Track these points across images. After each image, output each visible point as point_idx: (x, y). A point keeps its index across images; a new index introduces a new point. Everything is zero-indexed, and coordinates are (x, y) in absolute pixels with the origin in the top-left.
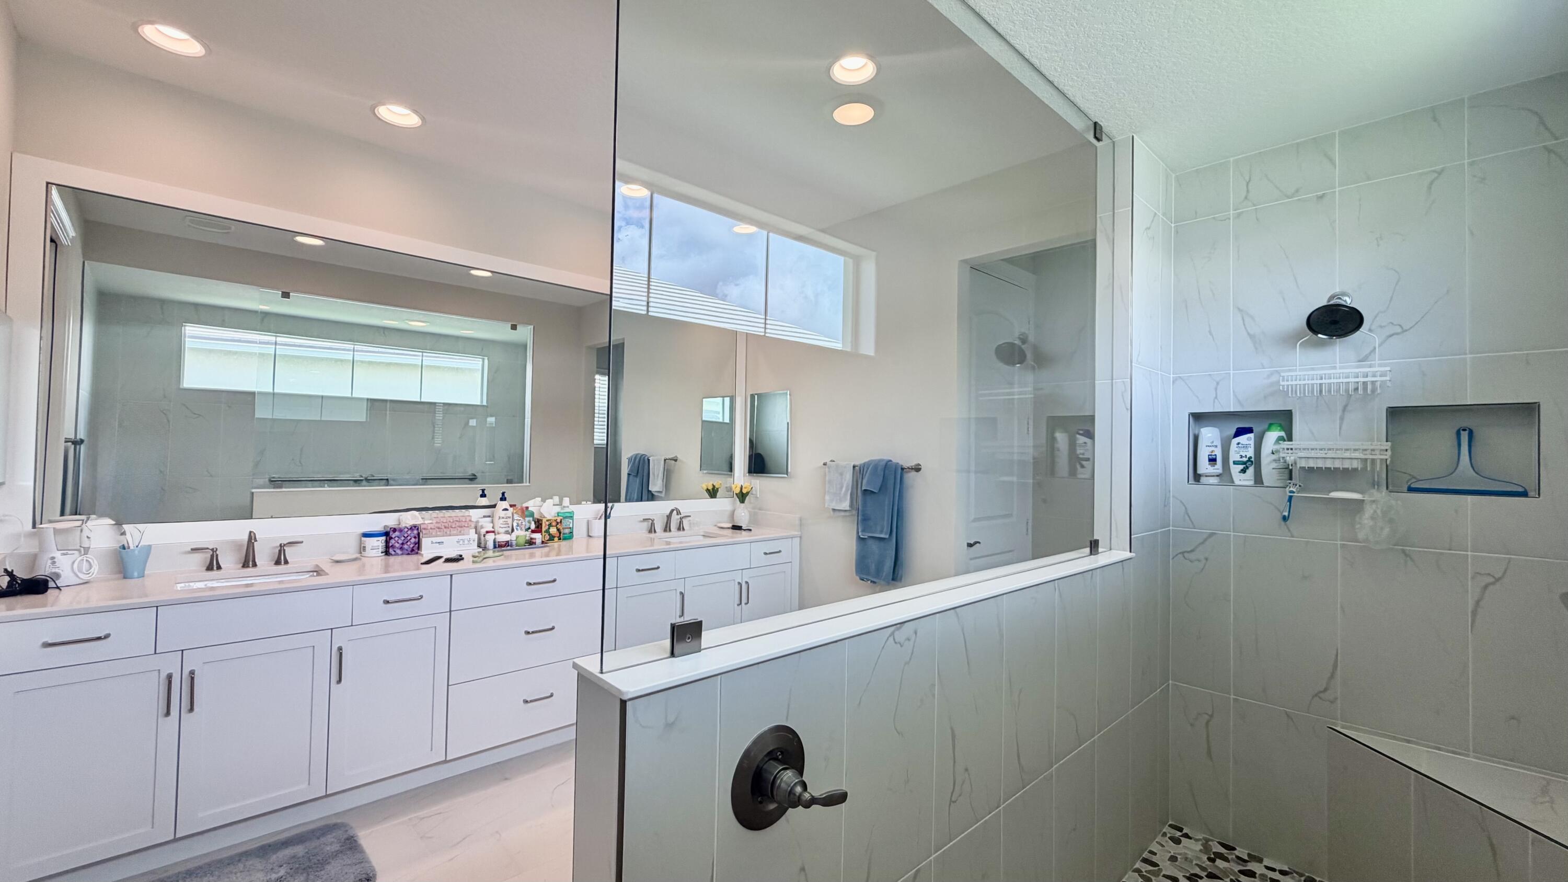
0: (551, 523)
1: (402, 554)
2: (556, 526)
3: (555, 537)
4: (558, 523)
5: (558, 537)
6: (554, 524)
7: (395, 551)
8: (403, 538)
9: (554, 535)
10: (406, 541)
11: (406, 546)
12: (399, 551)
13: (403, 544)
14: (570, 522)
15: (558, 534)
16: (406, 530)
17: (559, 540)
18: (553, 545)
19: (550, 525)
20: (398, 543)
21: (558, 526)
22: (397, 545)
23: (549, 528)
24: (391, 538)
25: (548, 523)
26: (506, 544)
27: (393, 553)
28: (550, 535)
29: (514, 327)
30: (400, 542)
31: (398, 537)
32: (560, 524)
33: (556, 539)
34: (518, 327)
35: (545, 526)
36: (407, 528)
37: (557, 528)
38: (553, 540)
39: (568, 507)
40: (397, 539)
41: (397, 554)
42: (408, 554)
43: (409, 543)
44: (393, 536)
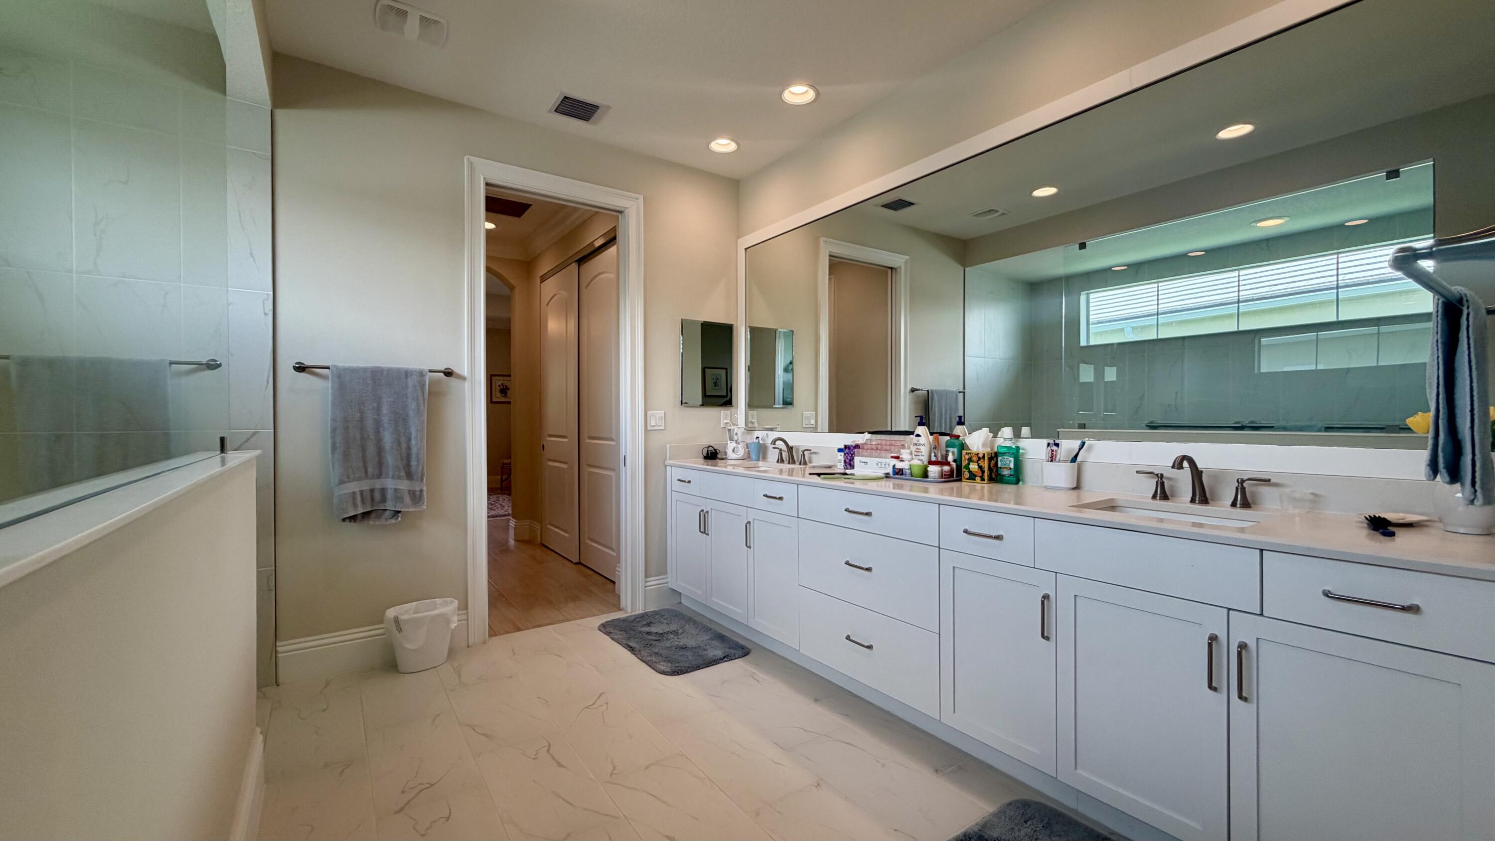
0: (971, 458)
2: (977, 462)
3: (976, 476)
4: (979, 459)
5: (980, 477)
6: (975, 459)
7: (846, 466)
8: (850, 455)
9: (975, 473)
12: (849, 467)
14: (1010, 461)
15: (980, 472)
16: (852, 448)
17: (981, 480)
18: (975, 486)
19: (970, 460)
20: (848, 459)
21: (979, 462)
22: (847, 461)
23: (969, 464)
25: (967, 457)
26: (899, 472)
28: (970, 472)
32: (982, 460)
33: (978, 479)
35: (965, 460)
36: (853, 446)
37: (978, 464)
38: (975, 480)
40: (847, 455)
44: (845, 453)
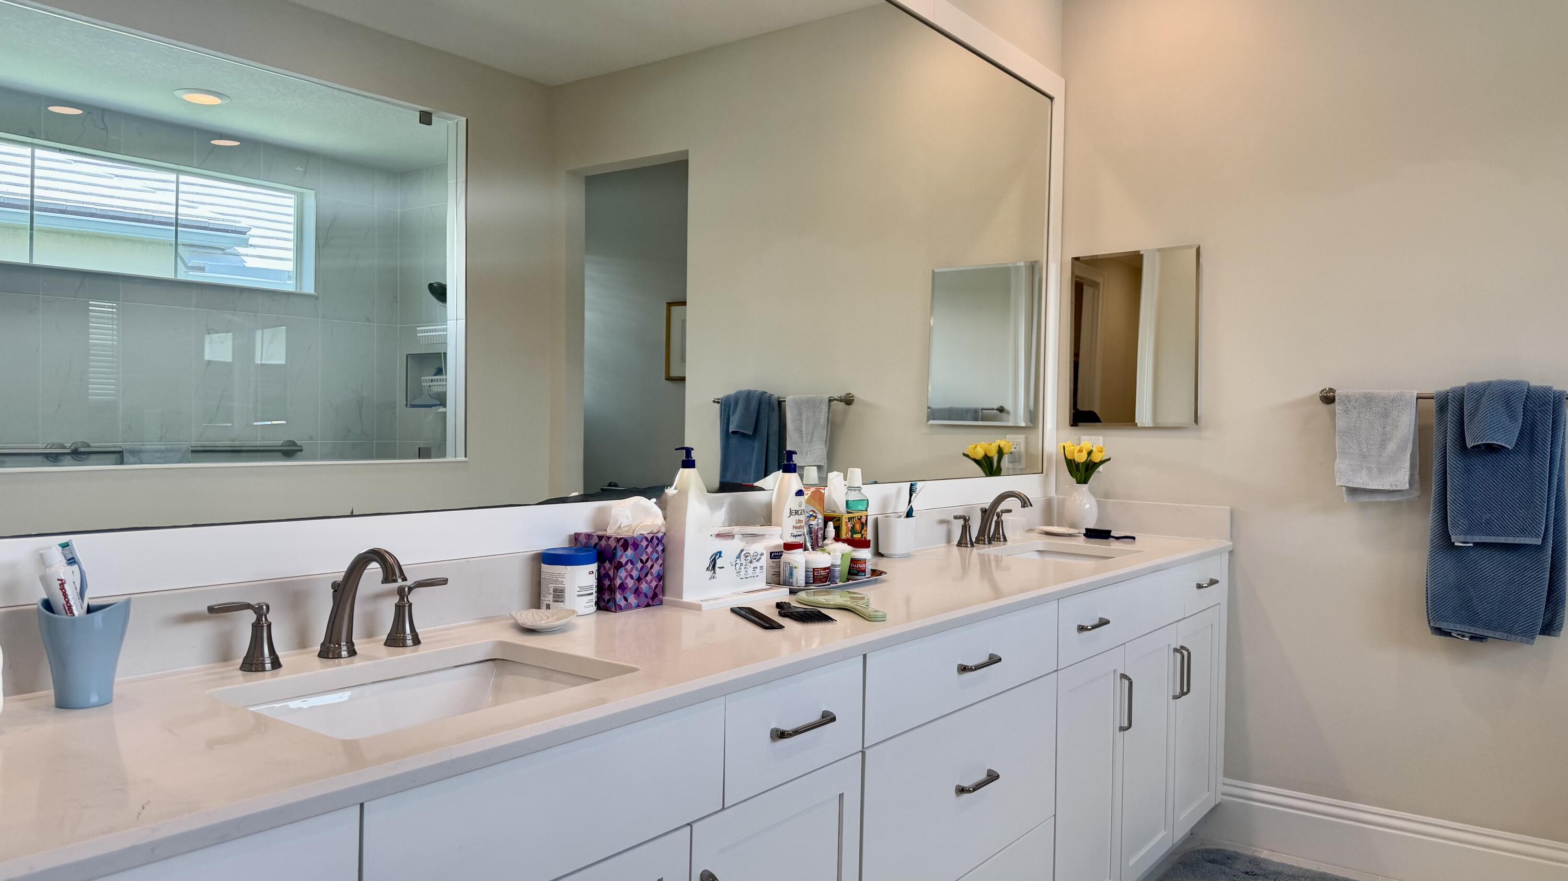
1: (638, 606)
7: (626, 599)
8: (639, 565)
10: (644, 572)
11: (644, 586)
12: (632, 599)
13: (639, 579)
16: (644, 543)
20: (632, 577)
22: (630, 583)
24: (619, 566)
27: (623, 603)
29: (426, 118)
30: (635, 574)
31: (632, 563)
34: (434, 118)
36: (646, 539)
39: (859, 489)
40: (629, 566)
41: (629, 607)
42: (648, 605)
43: (649, 578)
44: (623, 560)
